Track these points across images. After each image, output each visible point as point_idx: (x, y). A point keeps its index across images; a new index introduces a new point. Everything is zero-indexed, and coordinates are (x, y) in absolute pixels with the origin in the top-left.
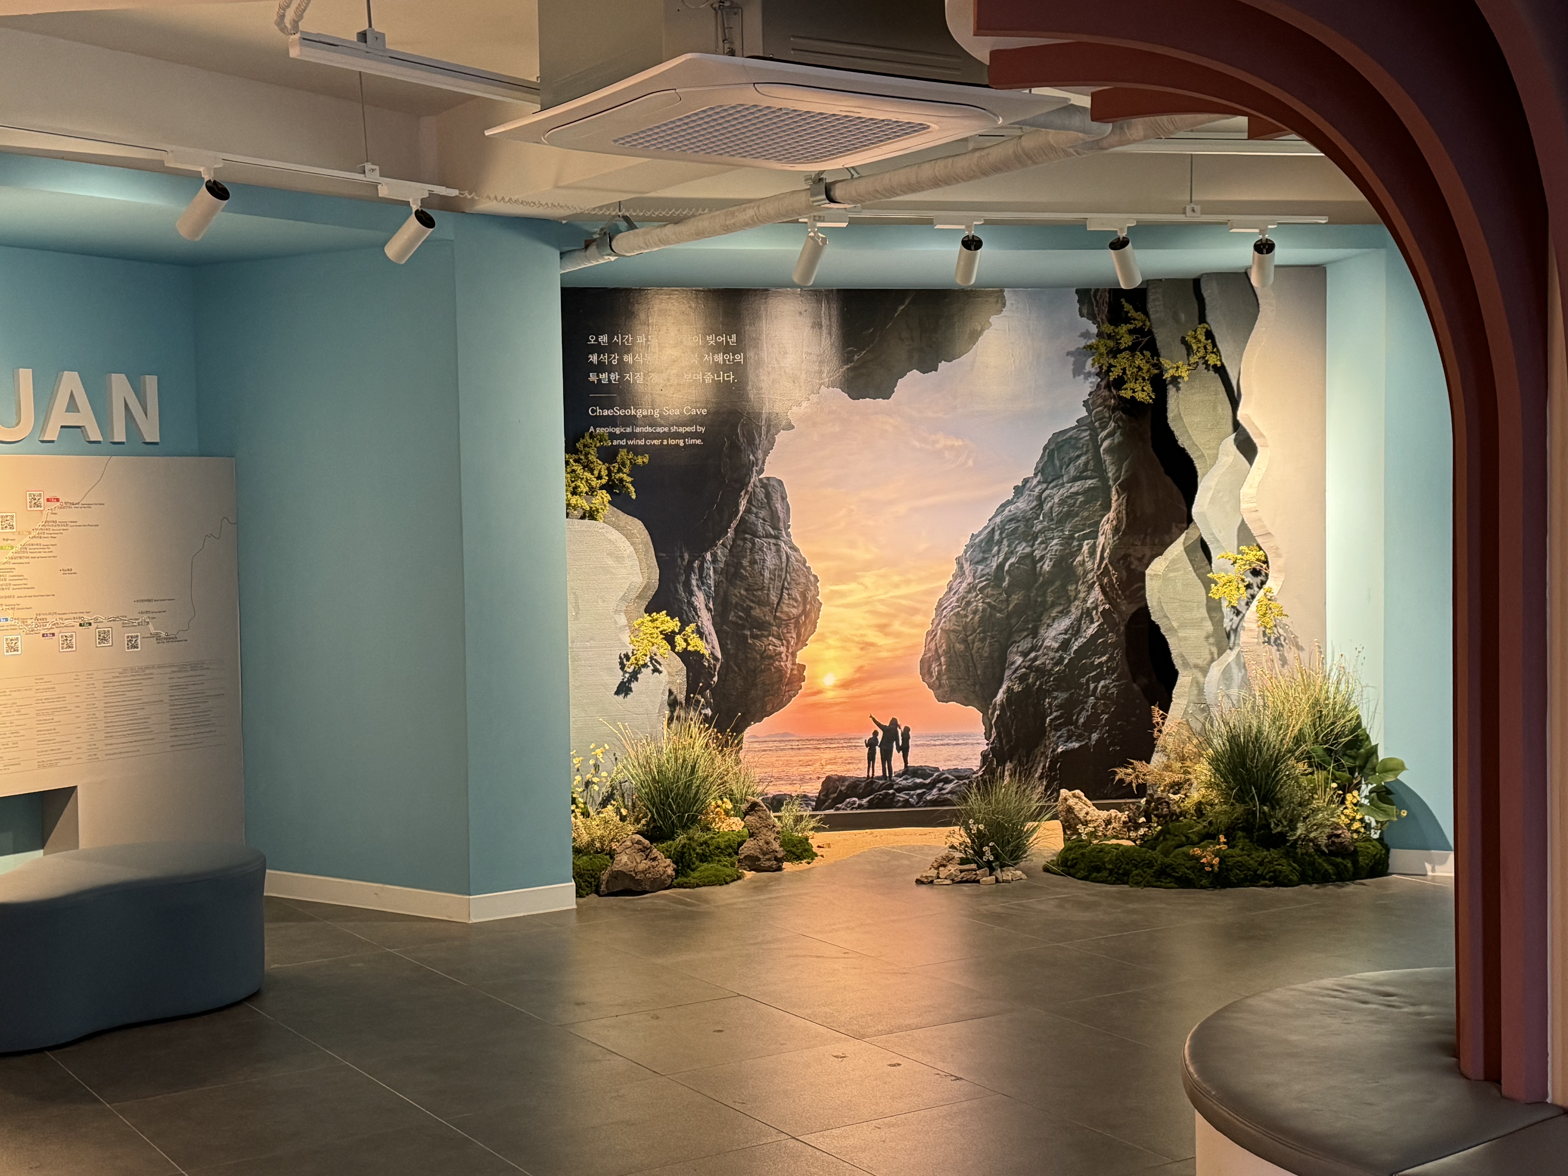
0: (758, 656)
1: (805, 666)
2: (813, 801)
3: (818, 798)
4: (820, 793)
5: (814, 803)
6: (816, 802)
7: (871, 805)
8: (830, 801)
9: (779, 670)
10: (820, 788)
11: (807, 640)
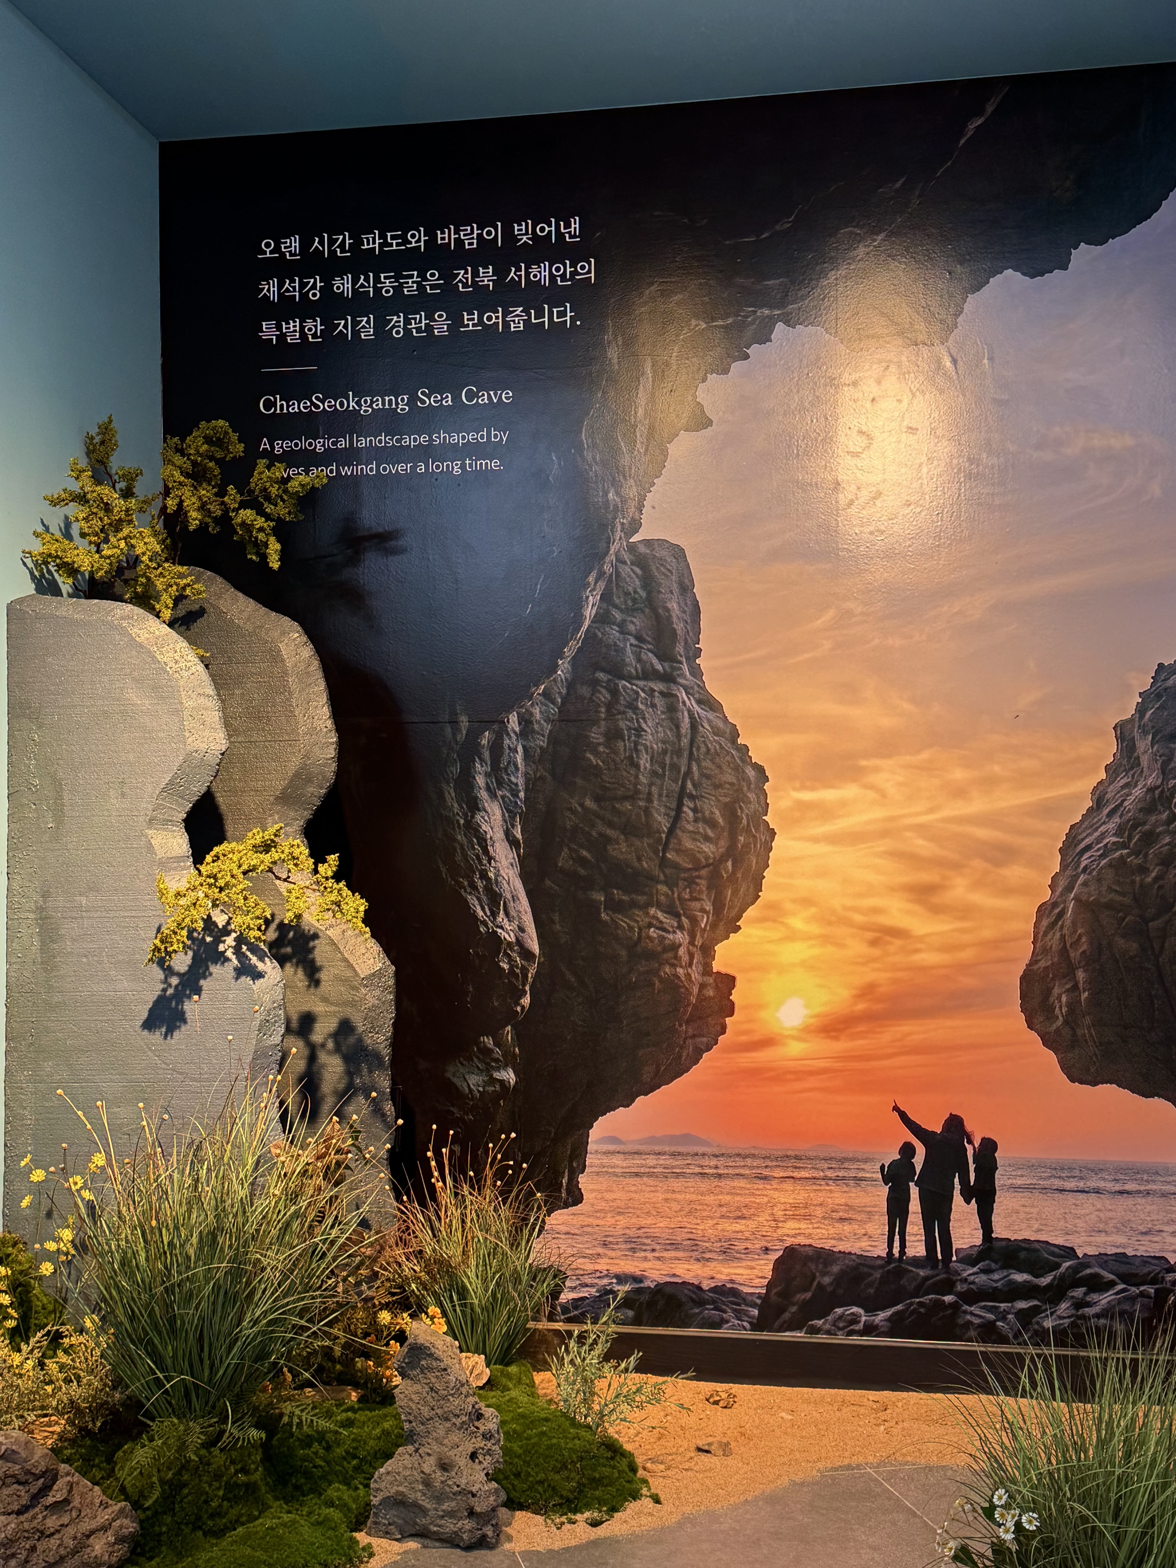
0: (624, 953)
1: (733, 979)
2: (754, 1305)
3: (765, 1298)
4: (769, 1286)
5: (756, 1312)
6: (761, 1308)
7: (896, 1327)
8: (794, 1309)
9: (674, 986)
10: (769, 1275)
11: (739, 917)
